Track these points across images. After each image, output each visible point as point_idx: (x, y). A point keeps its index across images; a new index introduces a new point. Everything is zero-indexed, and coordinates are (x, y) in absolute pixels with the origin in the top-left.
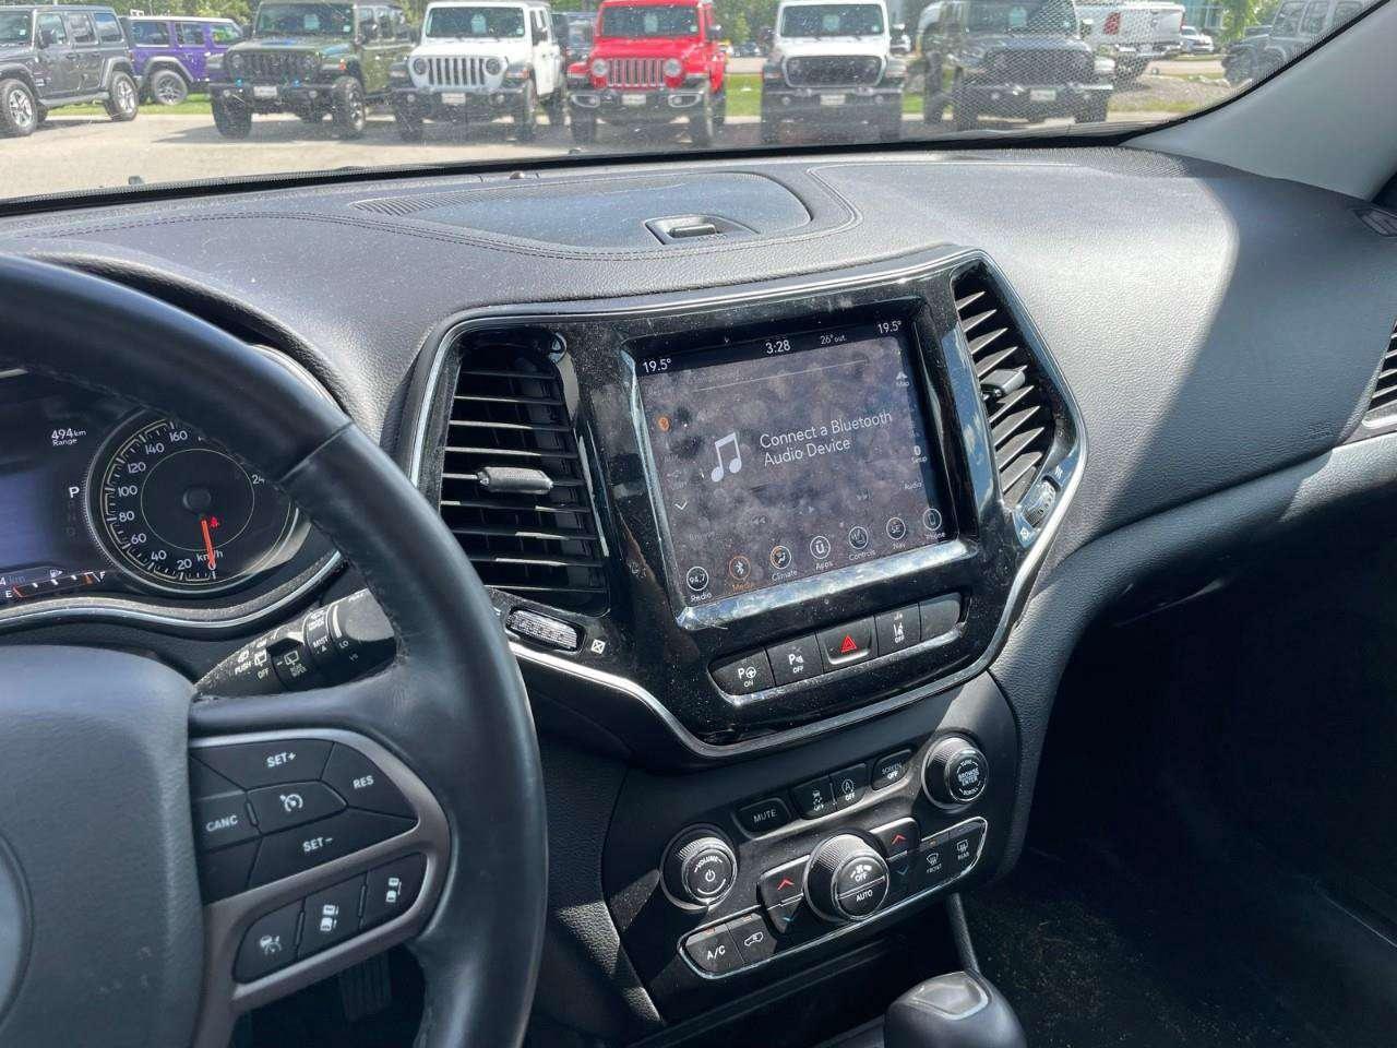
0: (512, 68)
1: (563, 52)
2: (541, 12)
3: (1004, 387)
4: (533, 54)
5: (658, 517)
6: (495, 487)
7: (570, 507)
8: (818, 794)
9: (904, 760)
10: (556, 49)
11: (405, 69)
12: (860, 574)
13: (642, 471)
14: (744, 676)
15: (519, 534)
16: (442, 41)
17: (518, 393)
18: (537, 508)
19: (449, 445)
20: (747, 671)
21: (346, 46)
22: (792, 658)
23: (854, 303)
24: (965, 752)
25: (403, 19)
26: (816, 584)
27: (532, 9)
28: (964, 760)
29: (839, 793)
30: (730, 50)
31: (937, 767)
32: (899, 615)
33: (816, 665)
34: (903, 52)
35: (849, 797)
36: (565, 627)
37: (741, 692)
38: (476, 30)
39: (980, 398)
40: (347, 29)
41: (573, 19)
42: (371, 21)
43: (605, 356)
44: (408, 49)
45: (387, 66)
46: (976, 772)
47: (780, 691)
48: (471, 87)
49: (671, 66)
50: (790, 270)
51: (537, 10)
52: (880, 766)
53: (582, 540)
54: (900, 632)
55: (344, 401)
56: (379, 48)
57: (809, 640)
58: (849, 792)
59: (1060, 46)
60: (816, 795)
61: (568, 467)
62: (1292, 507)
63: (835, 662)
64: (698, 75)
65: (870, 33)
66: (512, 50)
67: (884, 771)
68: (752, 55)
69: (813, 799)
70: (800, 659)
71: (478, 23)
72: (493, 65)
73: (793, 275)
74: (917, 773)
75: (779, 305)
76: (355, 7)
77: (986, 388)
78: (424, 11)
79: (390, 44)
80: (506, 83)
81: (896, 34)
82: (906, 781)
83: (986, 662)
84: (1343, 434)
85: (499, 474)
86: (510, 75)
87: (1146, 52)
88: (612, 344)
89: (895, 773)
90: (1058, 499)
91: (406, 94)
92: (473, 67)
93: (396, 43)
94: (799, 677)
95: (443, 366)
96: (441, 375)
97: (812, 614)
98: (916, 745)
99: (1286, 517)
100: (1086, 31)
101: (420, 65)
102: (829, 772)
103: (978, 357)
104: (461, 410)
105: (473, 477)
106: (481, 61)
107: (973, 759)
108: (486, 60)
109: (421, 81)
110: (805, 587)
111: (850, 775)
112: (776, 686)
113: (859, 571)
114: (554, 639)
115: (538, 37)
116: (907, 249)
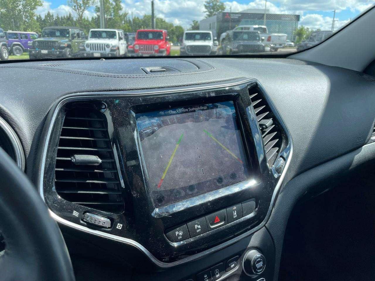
0: (113, 47)
1: (127, 43)
2: (121, 33)
3: (267, 125)
4: (119, 43)
5: (144, 173)
6: (78, 163)
7: (109, 170)
8: (206, 276)
9: (236, 260)
10: (125, 42)
11: (84, 46)
12: (220, 192)
13: (138, 155)
14: (178, 235)
15: (88, 181)
16: (94, 39)
17: (90, 126)
18: (96, 171)
19: (59, 146)
20: (179, 233)
21: (67, 40)
22: (196, 226)
23: (215, 94)
24: (258, 256)
25: (83, 34)
26: (204, 197)
27: (118, 32)
28: (257, 259)
29: (214, 275)
30: (172, 44)
31: (248, 261)
32: (235, 208)
33: (205, 228)
34: (216, 45)
35: (218, 276)
36: (106, 219)
37: (177, 241)
38: (103, 37)
39: (259, 128)
40: (68, 35)
41: (130, 35)
42: (75, 34)
43: (123, 111)
44: (84, 41)
45: (78, 45)
46: (261, 263)
47: (192, 240)
48: (102, 51)
49: (156, 47)
50: (193, 83)
51: (120, 32)
52: (229, 262)
53: (114, 183)
54: (235, 214)
55: (16, 129)
56: (76, 41)
57: (203, 219)
58: (217, 274)
59: (256, 44)
60: (205, 276)
61: (108, 155)
62: (352, 165)
63: (212, 227)
64: (163, 49)
65: (208, 40)
66: (113, 42)
67: (230, 265)
68: (178, 45)
69: (204, 278)
70: (199, 227)
71: (104, 35)
72: (108, 46)
73: (194, 85)
74: (241, 264)
75: (189, 94)
76: (70, 30)
77: (261, 125)
78: (89, 32)
79: (80, 40)
80: (112, 50)
81: (214, 40)
82: (237, 268)
83: (265, 223)
84: (366, 141)
85: (79, 158)
86: (112, 48)
87: (278, 46)
88: (126, 107)
89: (234, 265)
90: (285, 164)
91: (84, 53)
92: (102, 46)
93: (81, 39)
94: (199, 233)
95: (58, 115)
96: (57, 119)
97: (204, 209)
98: (241, 254)
99: (351, 168)
100: (263, 40)
101: (88, 46)
102: (210, 267)
103: (258, 114)
104: (65, 132)
105: (69, 159)
106: (105, 45)
107: (261, 258)
108: (106, 44)
109: (88, 49)
110: (201, 198)
111: (217, 268)
112: (191, 238)
113: (220, 191)
114: (101, 224)
115: (120, 39)
116: (232, 78)
